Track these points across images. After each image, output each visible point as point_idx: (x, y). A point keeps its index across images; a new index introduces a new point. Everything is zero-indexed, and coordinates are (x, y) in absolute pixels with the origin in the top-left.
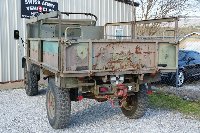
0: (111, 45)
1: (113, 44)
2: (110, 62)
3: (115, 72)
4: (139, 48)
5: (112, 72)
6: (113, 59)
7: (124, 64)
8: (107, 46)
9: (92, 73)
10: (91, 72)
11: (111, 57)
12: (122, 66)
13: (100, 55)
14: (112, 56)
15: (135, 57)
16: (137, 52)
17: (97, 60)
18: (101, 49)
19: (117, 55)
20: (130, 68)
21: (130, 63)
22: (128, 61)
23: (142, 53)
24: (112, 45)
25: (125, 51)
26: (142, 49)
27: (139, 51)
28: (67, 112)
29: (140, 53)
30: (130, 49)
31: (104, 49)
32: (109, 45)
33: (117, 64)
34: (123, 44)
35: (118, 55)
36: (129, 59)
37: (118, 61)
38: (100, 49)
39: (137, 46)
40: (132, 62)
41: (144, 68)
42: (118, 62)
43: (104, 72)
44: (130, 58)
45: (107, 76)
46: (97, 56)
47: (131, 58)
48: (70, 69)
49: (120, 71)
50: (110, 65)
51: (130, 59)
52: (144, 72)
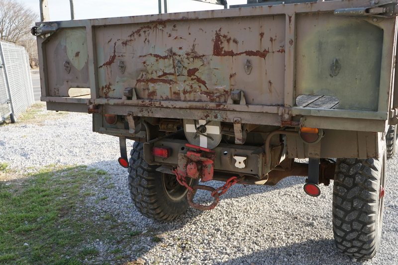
0: (142, 33)
1: (147, 29)
2: (143, 81)
3: (153, 109)
4: (225, 36)
5: (144, 109)
6: (150, 72)
7: (180, 87)
8: (131, 36)
10: (91, 103)
11: (141, 66)
12: (175, 93)
13: (115, 61)
14: (144, 63)
15: (212, 66)
16: (218, 51)
17: (110, 73)
18: (116, 45)
19: (157, 60)
20: (200, 101)
21: (200, 87)
22: (190, 78)
23: (237, 54)
24: (145, 32)
25: (180, 48)
26: (238, 39)
27: (226, 47)
29: (231, 54)
30: (196, 42)
31: (123, 43)
32: (136, 32)
33: (159, 86)
34: (174, 26)
35: (161, 61)
36: (192, 72)
37: (164, 78)
38: (115, 44)
39: (220, 30)
40: (204, 83)
42: (165, 81)
43: (123, 105)
44: (196, 70)
45: (131, 117)
46: (109, 63)
47: (200, 71)
48: (57, 92)
49: (162, 107)
50: (142, 87)
51: (196, 74)
52: (240, 119)
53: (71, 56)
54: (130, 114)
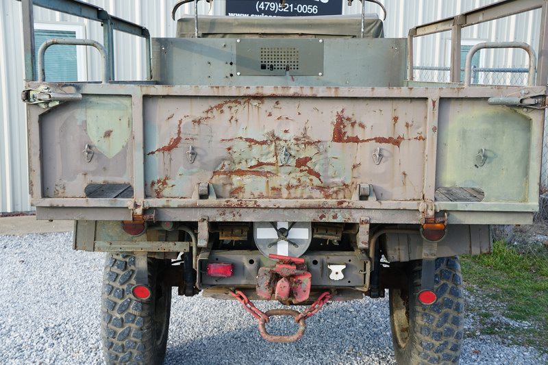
0: (225, 108)
1: (233, 104)
2: (224, 173)
3: (242, 211)
4: (348, 119)
5: (228, 211)
6: (237, 161)
7: (282, 180)
8: (207, 112)
9: (139, 211)
10: (136, 206)
11: (225, 154)
12: (273, 189)
13: (179, 145)
14: (229, 149)
15: (329, 155)
16: (339, 136)
17: (167, 162)
18: (183, 124)
19: (250, 146)
20: (311, 197)
21: (311, 180)
22: (298, 169)
23: (363, 141)
24: (230, 108)
25: (286, 131)
26: (365, 123)
27: (349, 132)
28: (130, 331)
29: (356, 140)
30: (308, 125)
31: (194, 121)
32: (216, 107)
33: (250, 180)
34: (277, 103)
35: (256, 148)
36: (301, 163)
37: (257, 169)
38: (180, 122)
39: (342, 112)
40: (318, 175)
41: (372, 199)
42: (258, 173)
43: (194, 207)
44: (307, 159)
45: (205, 223)
46: (169, 148)
47: (313, 160)
48: (61, 191)
49: (259, 207)
50: (221, 182)
51: (309, 164)
52: (368, 219)
53: (95, 137)
54: (204, 220)
